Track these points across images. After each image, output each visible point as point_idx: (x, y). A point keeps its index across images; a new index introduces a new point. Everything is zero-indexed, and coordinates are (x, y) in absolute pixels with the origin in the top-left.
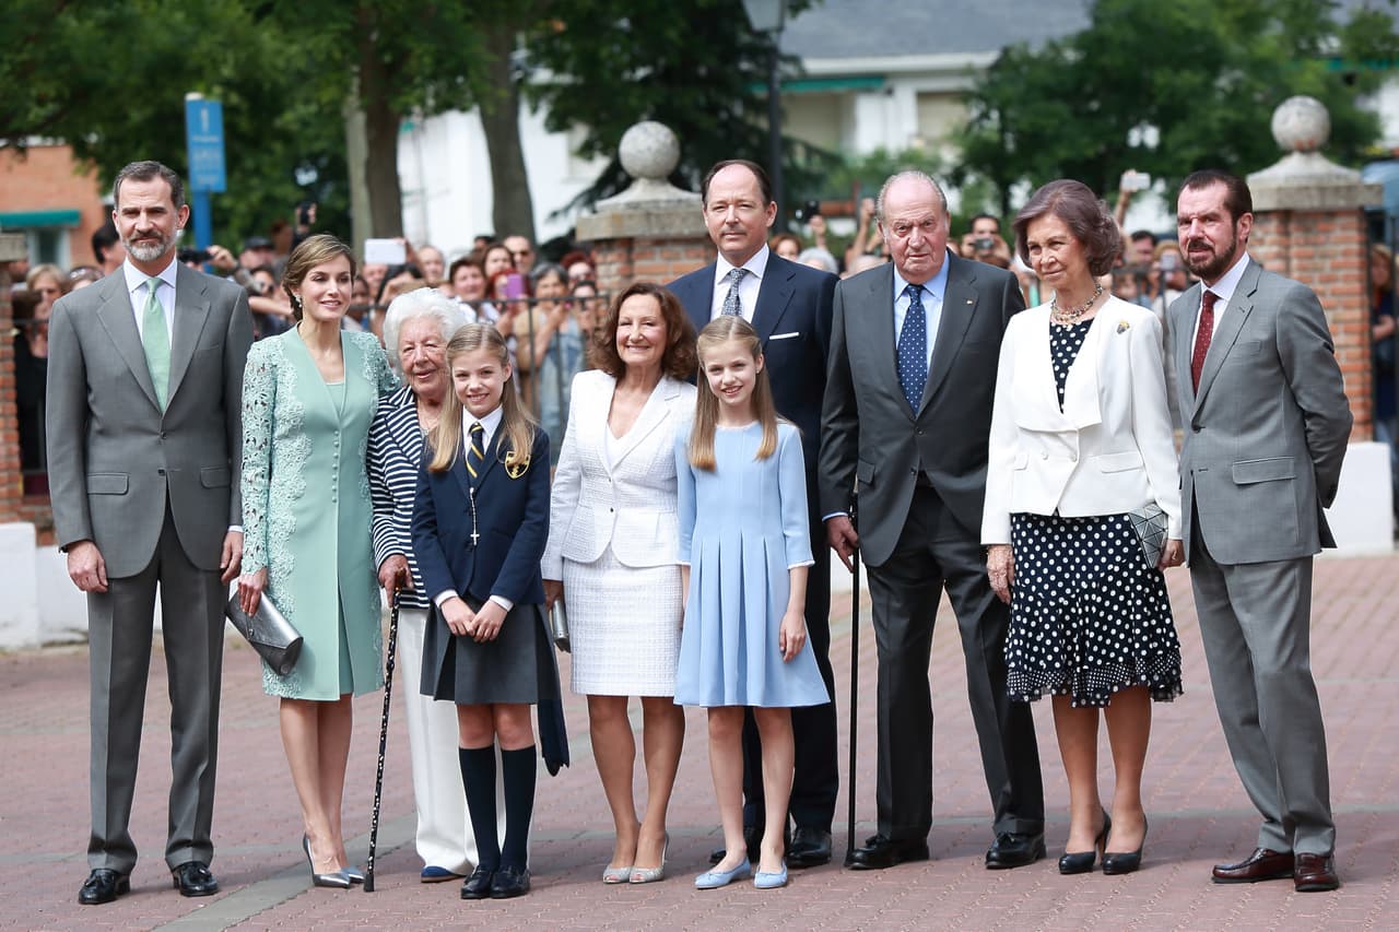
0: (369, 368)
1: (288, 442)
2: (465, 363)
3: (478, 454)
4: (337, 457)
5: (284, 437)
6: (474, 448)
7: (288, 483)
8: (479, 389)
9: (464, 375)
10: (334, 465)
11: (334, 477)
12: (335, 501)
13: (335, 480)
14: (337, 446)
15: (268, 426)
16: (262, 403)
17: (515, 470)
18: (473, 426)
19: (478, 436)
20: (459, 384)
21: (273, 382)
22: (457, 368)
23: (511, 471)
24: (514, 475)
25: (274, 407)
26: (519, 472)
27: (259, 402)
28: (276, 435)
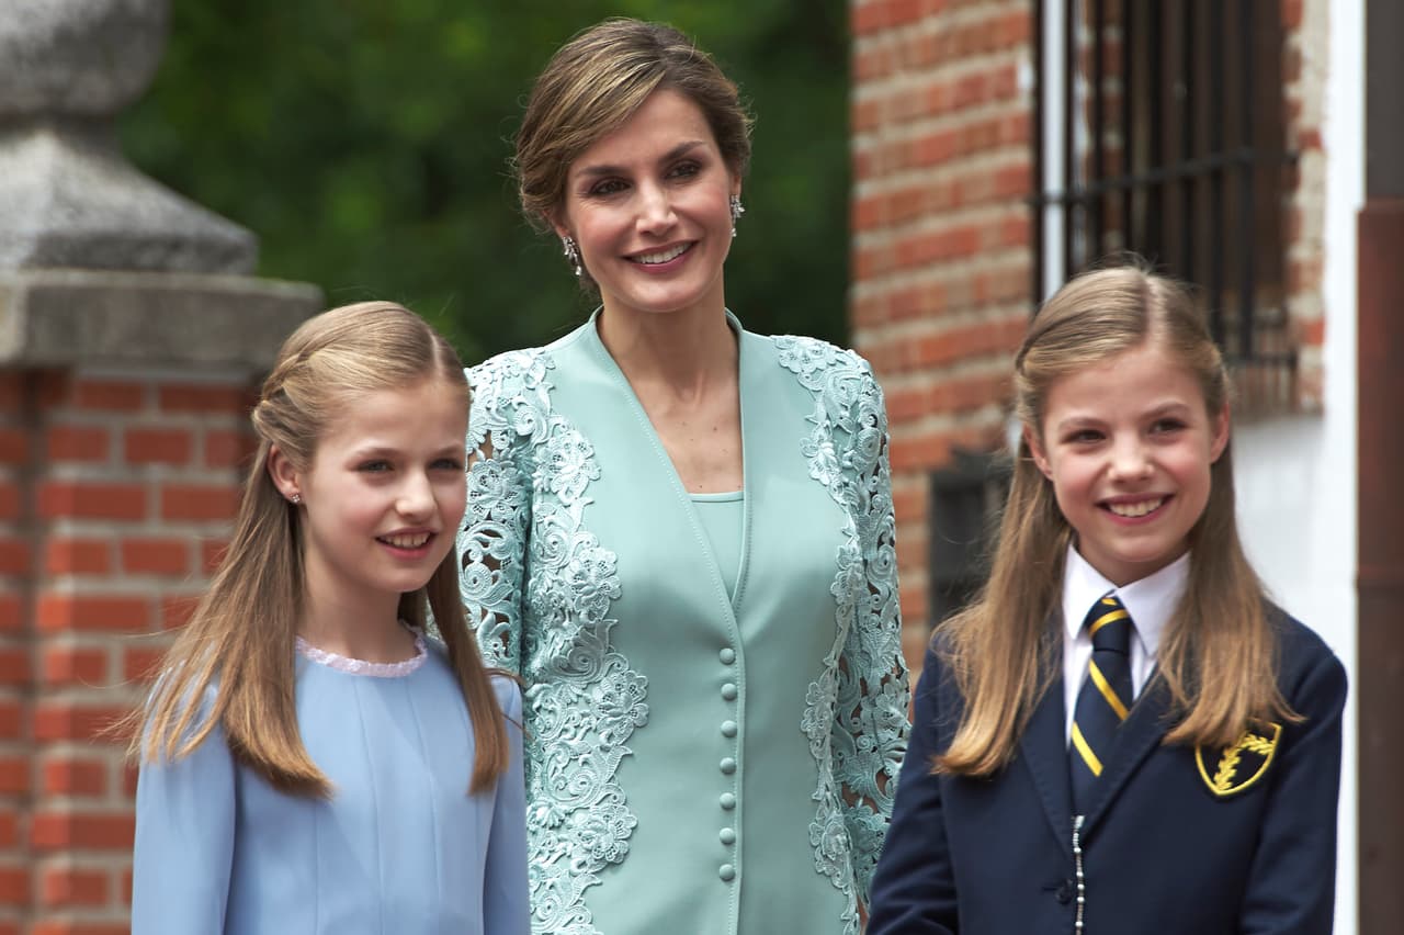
0: (827, 449)
1: (573, 688)
2: (1097, 393)
3: (1112, 698)
4: (731, 735)
5: (563, 669)
6: (1100, 681)
7: (579, 820)
8: (1143, 479)
9: (1091, 436)
10: (726, 761)
11: (726, 797)
12: (728, 879)
13: (728, 808)
14: (730, 698)
15: (505, 636)
16: (488, 561)
17: (1227, 769)
18: (1098, 609)
19: (1113, 643)
20: (1069, 467)
21: (520, 493)
22: (1067, 413)
23: (1213, 770)
24: (1221, 785)
25: (526, 576)
26: (1243, 772)
27: (477, 558)
28: (536, 664)
